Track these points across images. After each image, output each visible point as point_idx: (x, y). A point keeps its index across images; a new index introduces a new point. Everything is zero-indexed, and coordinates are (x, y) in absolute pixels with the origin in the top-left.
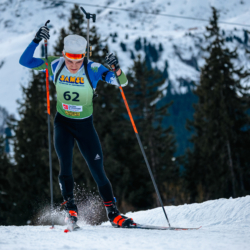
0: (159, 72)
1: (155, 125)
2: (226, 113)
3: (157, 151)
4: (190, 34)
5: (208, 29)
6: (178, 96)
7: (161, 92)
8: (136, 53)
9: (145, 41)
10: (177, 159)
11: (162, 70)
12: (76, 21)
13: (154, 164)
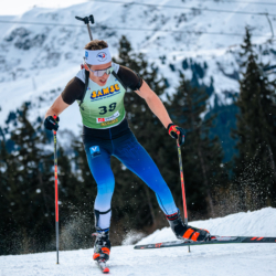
0: (206, 87)
1: (203, 136)
2: (265, 120)
3: (206, 160)
4: (231, 51)
5: (243, 47)
6: (224, 107)
10: (226, 165)
11: (209, 85)
12: (124, 50)
13: (205, 171)
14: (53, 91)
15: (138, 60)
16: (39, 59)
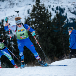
0: (64, 16)
1: (63, 33)
4: (73, 4)
7: (65, 23)
8: (57, 11)
9: (59, 7)
11: (65, 16)
12: (38, 2)
13: (64, 45)
14: (12, 16)
15: (42, 6)
16: (7, 5)
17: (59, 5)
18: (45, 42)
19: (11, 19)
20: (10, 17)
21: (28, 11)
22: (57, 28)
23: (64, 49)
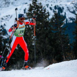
0: (63, 16)
1: (62, 34)
3: (63, 42)
4: (72, 3)
6: (70, 24)
8: (55, 10)
11: (64, 15)
12: (35, 1)
13: (62, 47)
14: (7, 16)
15: (39, 5)
16: (2, 4)
17: (58, 4)
18: (42, 43)
19: (6, 19)
20: (5, 17)
21: (25, 10)
22: (56, 29)
23: (63, 50)
